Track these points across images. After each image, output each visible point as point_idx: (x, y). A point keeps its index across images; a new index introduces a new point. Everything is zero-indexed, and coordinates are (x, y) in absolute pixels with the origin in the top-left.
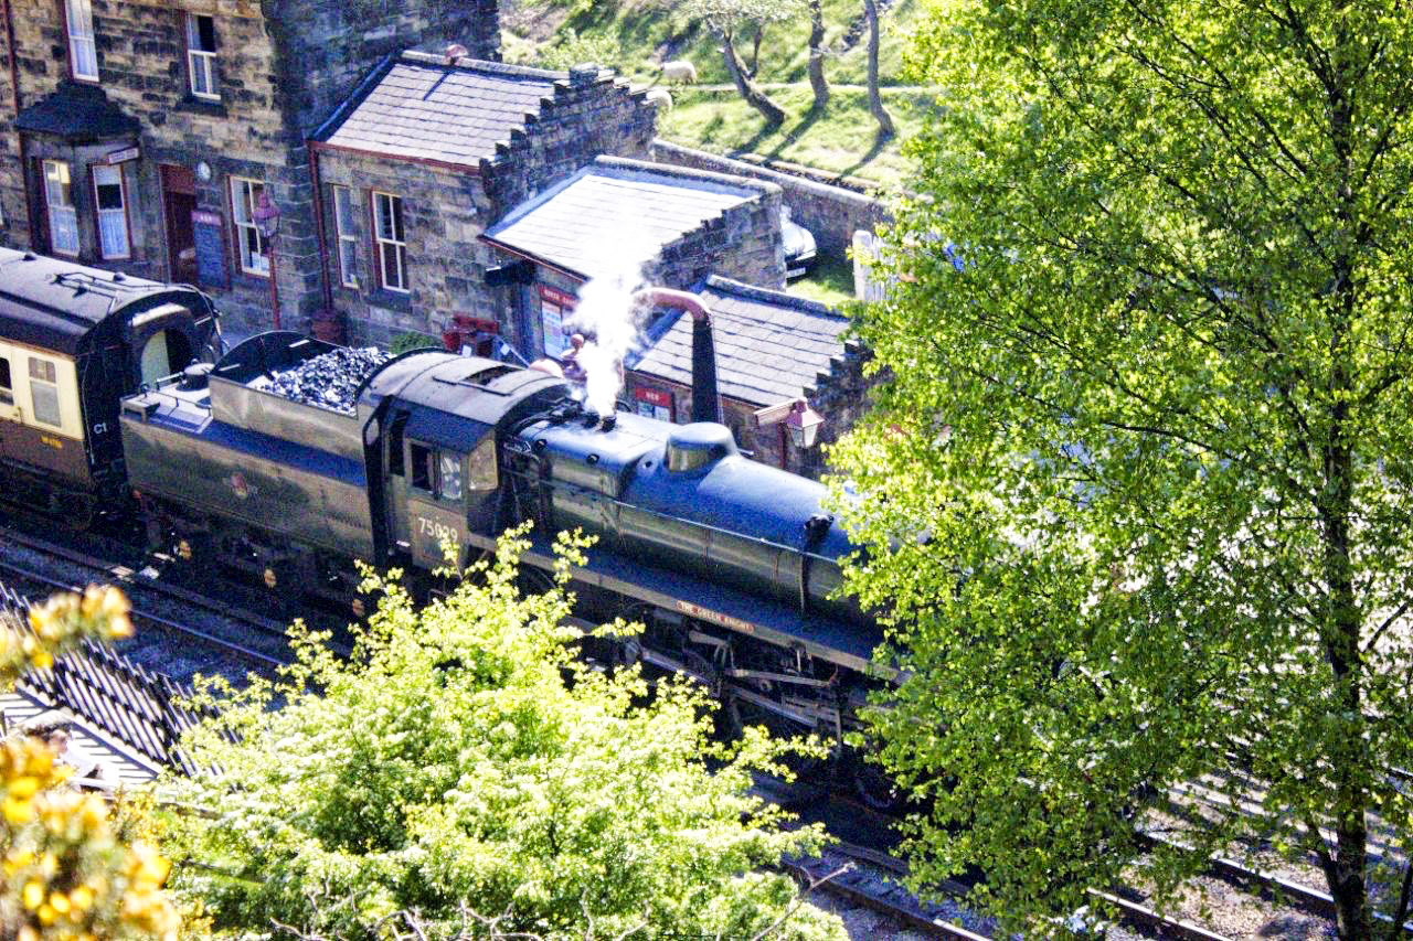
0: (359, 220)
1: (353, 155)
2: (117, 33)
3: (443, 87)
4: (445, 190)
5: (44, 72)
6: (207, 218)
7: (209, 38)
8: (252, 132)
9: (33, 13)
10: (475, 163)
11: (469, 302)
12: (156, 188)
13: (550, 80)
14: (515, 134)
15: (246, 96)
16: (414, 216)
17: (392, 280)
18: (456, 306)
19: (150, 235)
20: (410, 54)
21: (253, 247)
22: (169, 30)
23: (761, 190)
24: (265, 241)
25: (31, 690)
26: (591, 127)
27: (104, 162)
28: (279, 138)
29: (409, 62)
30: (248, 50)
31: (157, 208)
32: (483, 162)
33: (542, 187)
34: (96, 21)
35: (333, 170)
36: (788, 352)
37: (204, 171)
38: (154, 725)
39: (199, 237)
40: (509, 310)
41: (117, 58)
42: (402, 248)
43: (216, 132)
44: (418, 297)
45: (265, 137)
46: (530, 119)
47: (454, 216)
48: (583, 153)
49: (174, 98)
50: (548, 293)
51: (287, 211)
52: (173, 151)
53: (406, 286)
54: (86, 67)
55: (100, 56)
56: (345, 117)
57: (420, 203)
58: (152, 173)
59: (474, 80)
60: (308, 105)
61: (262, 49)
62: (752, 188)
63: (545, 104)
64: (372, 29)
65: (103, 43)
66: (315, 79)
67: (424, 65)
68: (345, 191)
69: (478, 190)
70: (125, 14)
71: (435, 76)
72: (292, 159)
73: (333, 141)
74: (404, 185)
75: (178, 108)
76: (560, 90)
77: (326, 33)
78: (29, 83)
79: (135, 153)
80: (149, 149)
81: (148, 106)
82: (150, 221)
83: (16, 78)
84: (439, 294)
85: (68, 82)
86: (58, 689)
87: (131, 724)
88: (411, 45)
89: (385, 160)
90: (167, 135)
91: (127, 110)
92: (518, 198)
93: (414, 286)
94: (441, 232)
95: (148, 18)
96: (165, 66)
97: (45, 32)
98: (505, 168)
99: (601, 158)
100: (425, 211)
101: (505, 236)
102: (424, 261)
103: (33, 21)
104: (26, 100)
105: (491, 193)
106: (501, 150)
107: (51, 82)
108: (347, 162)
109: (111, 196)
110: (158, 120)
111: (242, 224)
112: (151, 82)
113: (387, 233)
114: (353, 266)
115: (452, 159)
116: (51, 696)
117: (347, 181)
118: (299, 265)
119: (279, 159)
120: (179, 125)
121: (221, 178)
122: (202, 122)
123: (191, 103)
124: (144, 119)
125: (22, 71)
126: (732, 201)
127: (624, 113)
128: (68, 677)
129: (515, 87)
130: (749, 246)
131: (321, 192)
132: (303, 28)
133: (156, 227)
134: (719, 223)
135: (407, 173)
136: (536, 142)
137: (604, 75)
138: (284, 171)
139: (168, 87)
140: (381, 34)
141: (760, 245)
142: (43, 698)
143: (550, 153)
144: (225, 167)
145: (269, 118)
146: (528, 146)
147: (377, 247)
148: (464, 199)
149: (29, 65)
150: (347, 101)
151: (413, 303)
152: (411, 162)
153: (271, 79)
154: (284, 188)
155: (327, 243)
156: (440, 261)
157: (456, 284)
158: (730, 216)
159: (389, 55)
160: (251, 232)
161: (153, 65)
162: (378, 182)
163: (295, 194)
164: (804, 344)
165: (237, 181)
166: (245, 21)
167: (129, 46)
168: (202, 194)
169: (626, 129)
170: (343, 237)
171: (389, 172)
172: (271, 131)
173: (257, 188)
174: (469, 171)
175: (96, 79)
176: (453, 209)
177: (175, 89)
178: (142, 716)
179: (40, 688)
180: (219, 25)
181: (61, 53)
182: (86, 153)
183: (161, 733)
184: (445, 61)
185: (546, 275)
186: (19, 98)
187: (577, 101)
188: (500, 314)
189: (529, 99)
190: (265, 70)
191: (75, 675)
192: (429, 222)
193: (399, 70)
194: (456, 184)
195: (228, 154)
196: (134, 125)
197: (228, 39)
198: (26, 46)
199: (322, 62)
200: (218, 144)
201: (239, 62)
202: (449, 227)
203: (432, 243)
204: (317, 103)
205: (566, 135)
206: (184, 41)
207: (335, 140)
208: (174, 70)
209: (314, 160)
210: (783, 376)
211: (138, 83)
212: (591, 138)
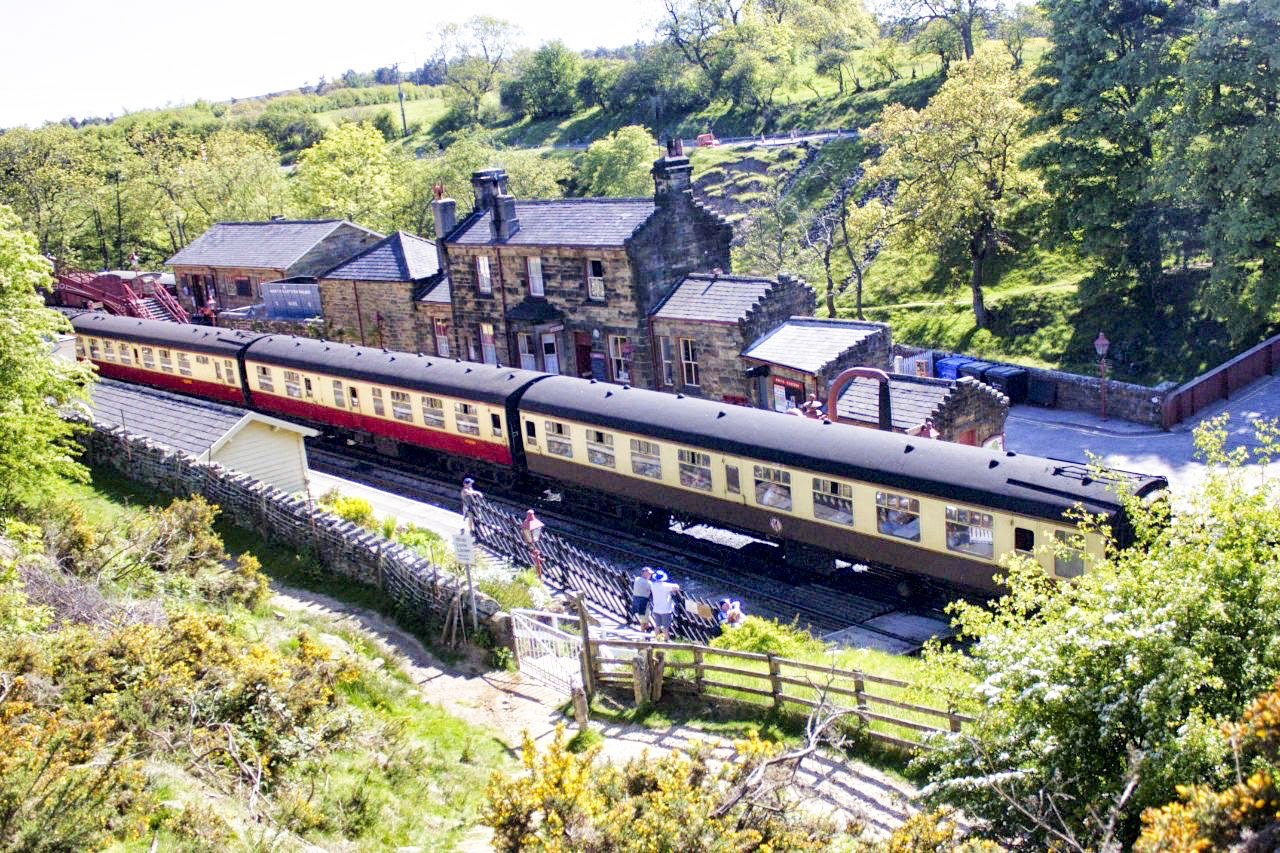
0: (673, 352)
1: (670, 321)
2: (552, 272)
3: (712, 288)
4: (718, 336)
5: (517, 292)
6: (596, 356)
7: (598, 269)
8: (620, 313)
9: (513, 266)
10: (736, 320)
11: (731, 388)
12: (572, 344)
13: (769, 282)
14: (755, 306)
15: (618, 296)
16: (702, 348)
17: (690, 381)
18: (725, 391)
19: (569, 365)
20: (691, 274)
21: (619, 368)
22: (579, 269)
23: (881, 327)
24: (626, 366)
25: (549, 581)
26: (789, 303)
27: (548, 332)
28: (634, 315)
29: (692, 278)
30: (618, 274)
31: (572, 352)
32: (741, 319)
33: (767, 332)
34: (543, 267)
35: (661, 329)
36: (911, 402)
37: (596, 333)
38: (620, 598)
39: (593, 365)
40: (753, 391)
41: (553, 283)
42: (696, 366)
43: (601, 314)
44: (704, 387)
45: (628, 315)
46: (761, 299)
47: (724, 348)
48: (785, 316)
49: (581, 300)
50: (778, 380)
51: (637, 350)
52: (581, 325)
53: (697, 382)
54: (537, 288)
55: (545, 284)
56: (663, 304)
57: (705, 342)
58: (571, 336)
59: (728, 284)
60: (648, 299)
61: (626, 273)
62: (877, 326)
63: (767, 291)
64: (676, 263)
65: (546, 277)
66: (651, 287)
67: (702, 279)
68: (666, 341)
69: (737, 334)
70: (558, 262)
71: (708, 283)
72: (641, 325)
73: (658, 315)
74: (697, 334)
75: (583, 305)
76: (774, 285)
77: (655, 265)
78: (510, 299)
79: (562, 327)
80: (569, 326)
81: (568, 305)
82: (569, 358)
83: (504, 298)
84: (715, 386)
85: (529, 298)
86: (564, 579)
87: (607, 598)
88: (693, 271)
89: (688, 322)
90: (578, 318)
91: (558, 308)
92: (757, 337)
93: (702, 382)
94: (715, 355)
95: (569, 264)
96: (577, 285)
97: (518, 275)
98: (750, 322)
99: (793, 317)
100: (707, 345)
101: (751, 354)
102: (708, 369)
103: (512, 270)
104: (509, 307)
105: (744, 335)
106: (748, 313)
107: (521, 298)
108: (668, 324)
109: (550, 349)
110: (573, 311)
111: (614, 358)
112: (570, 293)
113: (688, 359)
114: (670, 375)
115: (723, 320)
116: (561, 584)
117: (668, 334)
118: (644, 375)
119: (634, 325)
120: (584, 312)
121: (604, 337)
122: (595, 310)
123: (590, 302)
124: (566, 311)
125: (507, 294)
126: (869, 333)
127: (802, 296)
128: (571, 574)
129: (750, 285)
130: (878, 354)
131: (654, 340)
132: (646, 261)
133: (572, 362)
134: (865, 342)
135: (699, 328)
136: (764, 309)
137: (793, 278)
138: (636, 331)
139: (578, 295)
140: (680, 266)
141: (882, 354)
142: (556, 585)
143: (771, 315)
144: (607, 331)
145: (629, 306)
146: (760, 312)
147: (682, 365)
148: (729, 339)
149: (510, 291)
150: (665, 296)
151: (702, 391)
152: (701, 322)
153: (630, 287)
154: (637, 339)
155: (657, 364)
156: (716, 370)
157: (725, 380)
158: (868, 339)
159: (683, 275)
160: (618, 362)
161: (571, 285)
162: (683, 333)
163: (642, 342)
164: (918, 398)
165: (611, 338)
166: (617, 261)
167: (559, 277)
168: (594, 345)
169: (804, 303)
170: (665, 362)
171: (690, 328)
172: (630, 312)
173: (623, 341)
174: (733, 324)
175: (542, 295)
176: (723, 344)
177: (581, 295)
178: (613, 594)
179: (554, 580)
180: (605, 264)
181: (525, 284)
182: (539, 328)
183: (624, 601)
184: (712, 276)
185: (775, 371)
186: (505, 308)
187: (783, 290)
188: (748, 393)
189: (760, 290)
190: (627, 283)
191: (575, 573)
192: (710, 350)
193: (687, 282)
194: (725, 331)
195: (610, 324)
196: (561, 314)
197: (609, 270)
198: (509, 281)
199: (654, 279)
200: (603, 320)
201: (614, 281)
202: (721, 353)
203: (712, 361)
204: (652, 297)
205: (777, 306)
206: (586, 272)
207: (661, 314)
208: (581, 286)
209: (651, 324)
210: (911, 414)
211: (562, 294)
212: (788, 307)
